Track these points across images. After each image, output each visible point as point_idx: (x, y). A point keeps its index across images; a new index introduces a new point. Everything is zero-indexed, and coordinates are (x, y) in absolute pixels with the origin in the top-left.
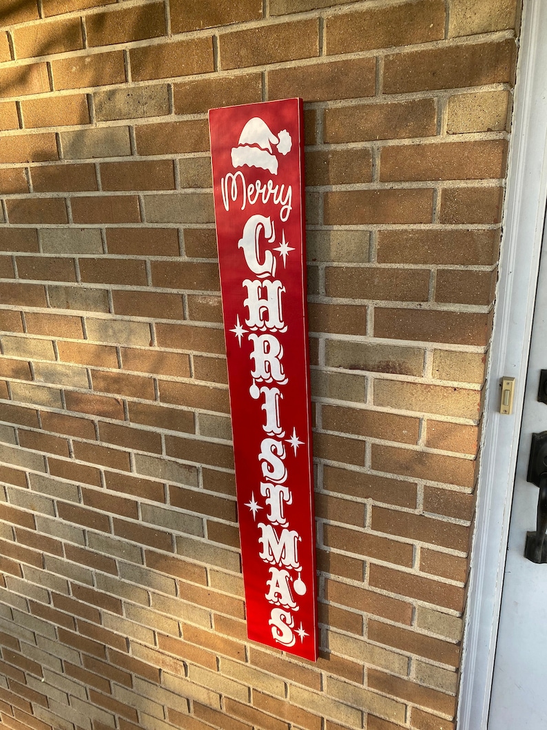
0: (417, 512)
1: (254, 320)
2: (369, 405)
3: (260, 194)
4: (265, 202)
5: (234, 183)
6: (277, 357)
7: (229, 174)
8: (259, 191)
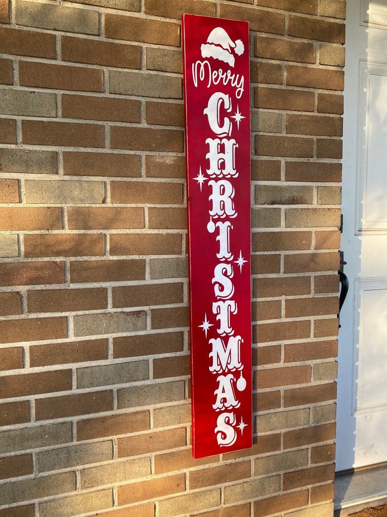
0: (311, 296)
1: (213, 169)
2: (282, 228)
3: (222, 79)
4: (225, 84)
5: (202, 68)
6: (230, 197)
7: (199, 62)
8: (221, 76)
